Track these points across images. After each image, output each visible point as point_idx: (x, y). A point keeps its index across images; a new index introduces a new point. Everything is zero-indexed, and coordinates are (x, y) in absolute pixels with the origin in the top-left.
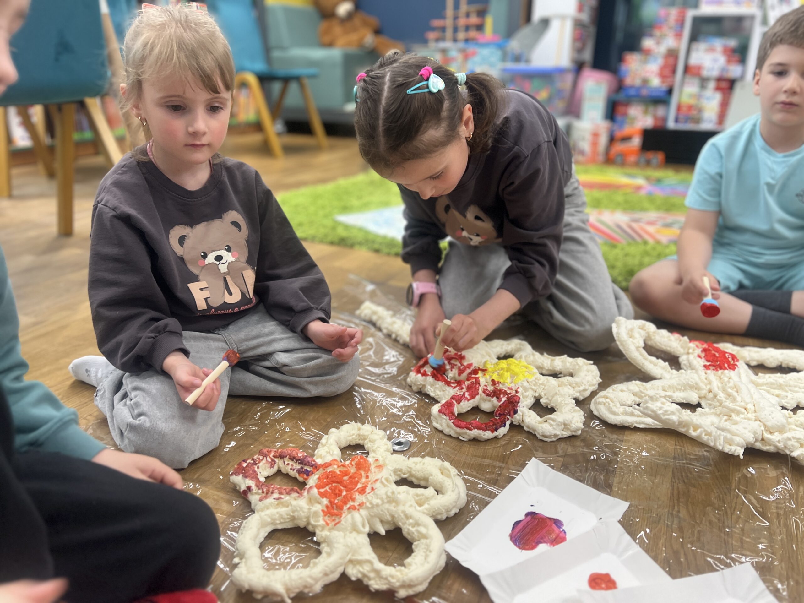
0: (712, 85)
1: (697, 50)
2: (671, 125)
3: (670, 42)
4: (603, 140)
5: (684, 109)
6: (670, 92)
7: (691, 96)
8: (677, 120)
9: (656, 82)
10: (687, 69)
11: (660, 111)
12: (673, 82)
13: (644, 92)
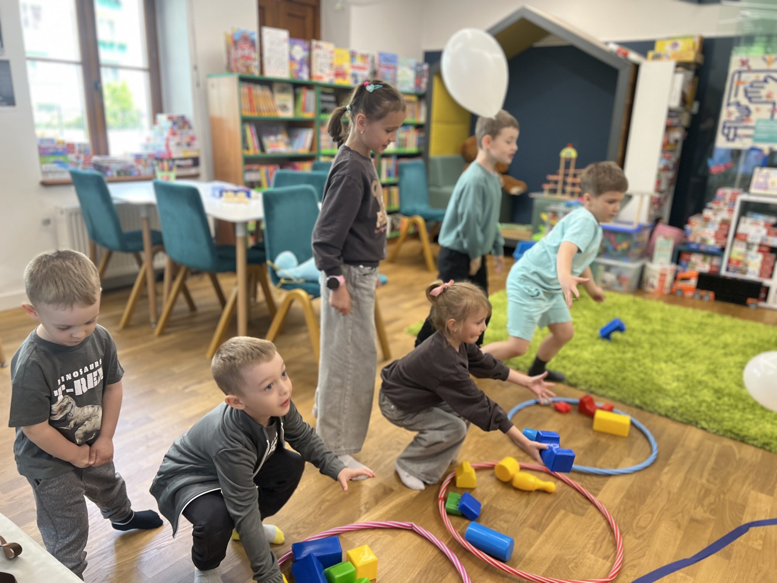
0: (756, 248)
1: (745, 222)
2: (723, 272)
3: (724, 215)
4: (669, 278)
5: (734, 262)
6: (723, 249)
7: (739, 254)
8: (728, 270)
9: (712, 242)
10: (736, 235)
11: (716, 261)
12: (726, 243)
13: (703, 248)
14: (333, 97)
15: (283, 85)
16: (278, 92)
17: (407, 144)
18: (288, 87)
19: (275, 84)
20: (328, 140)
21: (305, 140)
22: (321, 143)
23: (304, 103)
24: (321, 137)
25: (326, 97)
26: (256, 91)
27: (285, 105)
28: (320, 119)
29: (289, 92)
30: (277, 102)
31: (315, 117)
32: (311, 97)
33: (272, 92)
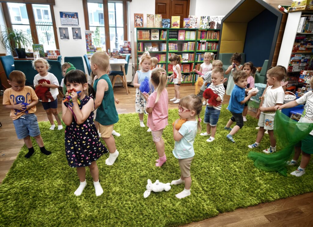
14: (176, 33)
15: (155, 30)
16: (153, 32)
17: (212, 48)
18: (157, 31)
19: (152, 30)
20: (172, 47)
21: (164, 47)
22: (169, 48)
23: (162, 35)
24: (169, 46)
25: (172, 33)
26: (143, 32)
27: (156, 36)
28: (168, 40)
29: (157, 32)
30: (152, 35)
31: (167, 40)
32: (165, 33)
33: (150, 32)
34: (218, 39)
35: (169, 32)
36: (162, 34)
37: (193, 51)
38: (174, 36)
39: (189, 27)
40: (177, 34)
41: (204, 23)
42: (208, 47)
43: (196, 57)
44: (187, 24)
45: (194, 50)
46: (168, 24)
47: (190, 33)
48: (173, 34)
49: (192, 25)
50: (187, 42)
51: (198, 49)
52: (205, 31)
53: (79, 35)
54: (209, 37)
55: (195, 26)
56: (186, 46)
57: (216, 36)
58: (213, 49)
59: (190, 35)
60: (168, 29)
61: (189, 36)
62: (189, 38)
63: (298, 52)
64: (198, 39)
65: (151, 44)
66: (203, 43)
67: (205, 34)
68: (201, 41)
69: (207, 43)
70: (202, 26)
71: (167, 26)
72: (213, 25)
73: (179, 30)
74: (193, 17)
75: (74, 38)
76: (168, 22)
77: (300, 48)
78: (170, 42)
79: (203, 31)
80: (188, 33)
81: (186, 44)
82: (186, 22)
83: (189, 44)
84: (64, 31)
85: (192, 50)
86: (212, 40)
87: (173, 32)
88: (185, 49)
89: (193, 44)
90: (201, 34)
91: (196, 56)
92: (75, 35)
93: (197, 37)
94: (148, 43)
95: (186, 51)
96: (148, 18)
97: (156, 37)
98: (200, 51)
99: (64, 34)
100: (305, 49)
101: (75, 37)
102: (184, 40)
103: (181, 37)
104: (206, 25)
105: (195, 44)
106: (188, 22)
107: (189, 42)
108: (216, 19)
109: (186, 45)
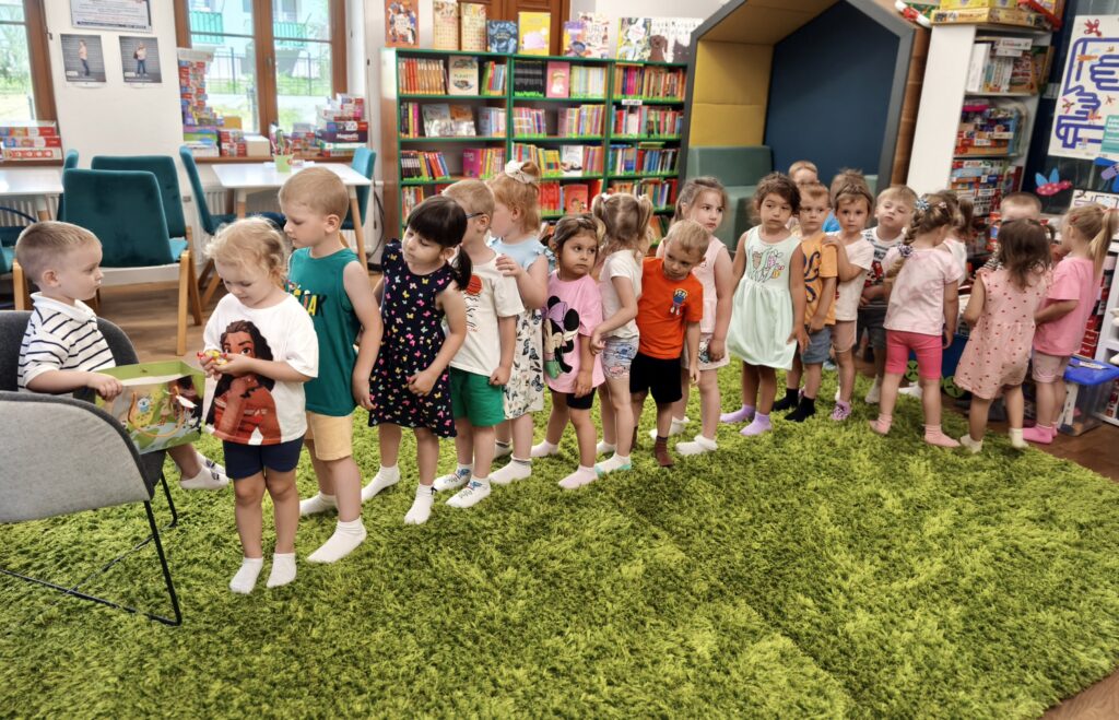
14: (539, 72)
15: (463, 59)
16: (456, 66)
17: (662, 128)
18: (471, 61)
19: (451, 58)
20: (527, 123)
21: (497, 123)
22: (517, 127)
23: (491, 80)
24: (516, 119)
25: (526, 72)
26: (422, 66)
27: (466, 82)
28: (513, 98)
29: (473, 67)
30: (452, 78)
31: (506, 95)
32: (500, 73)
33: (446, 66)
34: (679, 98)
35: (517, 66)
36: (489, 73)
37: (598, 136)
38: (531, 82)
39: (583, 54)
40: (544, 77)
41: (633, 41)
42: (649, 123)
43: (610, 160)
44: (575, 43)
45: (602, 133)
46: (508, 41)
47: (587, 75)
48: (529, 76)
49: (589, 45)
50: (576, 104)
51: (616, 131)
52: (636, 68)
53: (149, 67)
54: (651, 89)
55: (602, 52)
56: (575, 118)
57: (673, 85)
58: (665, 129)
59: (587, 82)
60: (510, 57)
61: (583, 85)
62: (583, 90)
63: (971, 152)
64: (617, 96)
65: (446, 110)
66: (632, 109)
67: (636, 80)
68: (624, 102)
69: (645, 108)
70: (626, 48)
71: (507, 48)
72: (660, 48)
73: (550, 64)
74: (594, 19)
75: (126, 79)
76: (509, 32)
77: (977, 141)
78: (519, 103)
79: (628, 69)
80: (579, 72)
81: (576, 110)
82: (573, 36)
83: (584, 113)
84: (83, 49)
85: (596, 133)
86: (661, 98)
87: (528, 67)
88: (571, 131)
89: (598, 112)
90: (624, 78)
91: (610, 153)
92: (135, 64)
93: (610, 88)
94: (438, 106)
95: (574, 136)
96: (438, 16)
97: (466, 84)
98: (623, 136)
99: (84, 63)
100: (989, 144)
101: (133, 74)
102: (566, 96)
103: (556, 89)
104: (639, 48)
105: (604, 113)
106: (578, 35)
107: (584, 107)
108: (672, 28)
109: (572, 115)
